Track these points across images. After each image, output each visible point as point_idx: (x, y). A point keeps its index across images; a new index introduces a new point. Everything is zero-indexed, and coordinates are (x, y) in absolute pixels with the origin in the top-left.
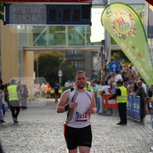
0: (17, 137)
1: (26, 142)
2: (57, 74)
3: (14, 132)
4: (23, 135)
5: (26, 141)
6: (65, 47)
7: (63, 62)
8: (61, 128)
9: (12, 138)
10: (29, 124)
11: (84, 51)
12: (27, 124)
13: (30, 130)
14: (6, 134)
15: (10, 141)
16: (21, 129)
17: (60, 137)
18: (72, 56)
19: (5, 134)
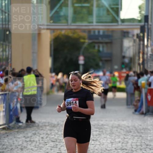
0: (43, 142)
1: (57, 149)
2: (77, 60)
3: (37, 135)
4: (50, 140)
5: (57, 147)
6: (92, 26)
7: (85, 45)
8: (96, 131)
9: (36, 143)
10: (53, 125)
11: (113, 31)
12: (50, 126)
13: (57, 134)
14: (28, 137)
15: (36, 147)
16: (45, 132)
17: (99, 143)
18: (97, 37)
19: (26, 138)
